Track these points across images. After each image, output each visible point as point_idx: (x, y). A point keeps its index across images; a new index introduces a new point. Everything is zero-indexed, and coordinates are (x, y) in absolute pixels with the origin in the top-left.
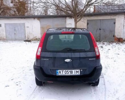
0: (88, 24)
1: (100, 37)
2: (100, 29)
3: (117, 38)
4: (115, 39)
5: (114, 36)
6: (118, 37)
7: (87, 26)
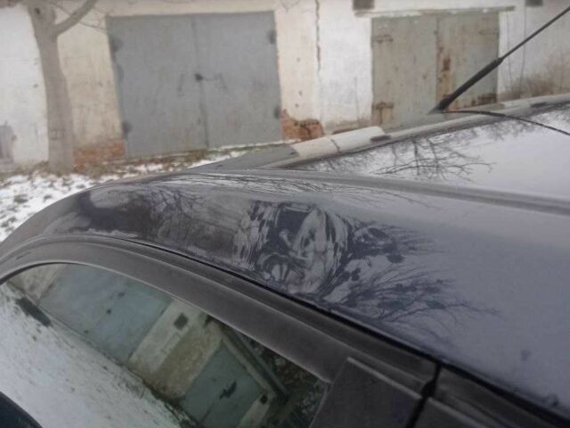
0: (114, 46)
1: (205, 124)
2: (199, 78)
3: (296, 124)
4: (286, 129)
5: (278, 113)
6: (300, 116)
7: (113, 58)
